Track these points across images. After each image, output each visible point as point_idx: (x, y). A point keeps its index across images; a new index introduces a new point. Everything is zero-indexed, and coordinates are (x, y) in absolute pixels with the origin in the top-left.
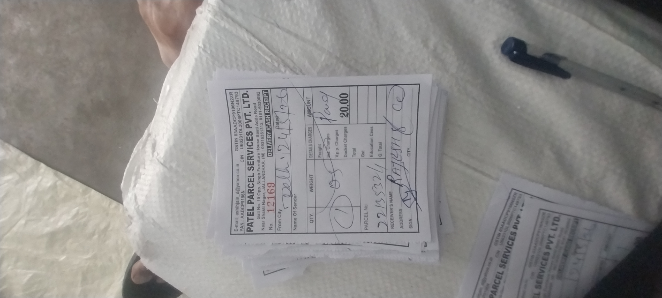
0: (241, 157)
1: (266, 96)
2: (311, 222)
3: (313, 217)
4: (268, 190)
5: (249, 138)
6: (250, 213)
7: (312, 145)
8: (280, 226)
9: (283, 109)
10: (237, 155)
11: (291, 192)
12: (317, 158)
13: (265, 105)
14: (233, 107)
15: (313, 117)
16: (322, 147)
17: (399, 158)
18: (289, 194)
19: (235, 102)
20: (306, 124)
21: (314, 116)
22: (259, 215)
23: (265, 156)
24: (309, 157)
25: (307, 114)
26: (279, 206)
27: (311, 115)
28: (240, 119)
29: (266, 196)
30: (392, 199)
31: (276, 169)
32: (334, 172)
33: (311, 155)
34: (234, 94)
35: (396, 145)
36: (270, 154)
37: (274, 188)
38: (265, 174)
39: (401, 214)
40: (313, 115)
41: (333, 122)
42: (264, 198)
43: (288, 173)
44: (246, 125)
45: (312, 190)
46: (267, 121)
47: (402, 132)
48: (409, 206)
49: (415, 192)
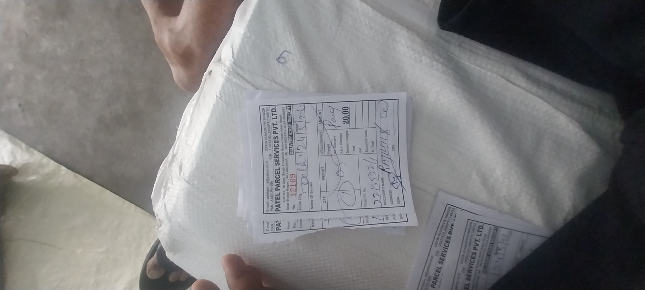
0: (270, 156)
1: (288, 110)
2: (324, 202)
3: (326, 198)
4: (291, 180)
5: (276, 141)
7: (323, 145)
10: (266, 154)
14: (264, 119)
16: (330, 147)
17: (387, 153)
18: (307, 182)
19: (266, 115)
21: (324, 123)
22: (284, 198)
24: (321, 154)
25: (319, 122)
27: (322, 123)
28: (269, 127)
29: (289, 184)
31: (296, 164)
33: (322, 153)
35: (384, 142)
36: (292, 153)
37: (295, 178)
38: (288, 167)
41: (338, 128)
42: (288, 186)
43: (305, 166)
44: (274, 132)
45: (324, 179)
46: (289, 128)
47: (389, 134)
49: (400, 177)
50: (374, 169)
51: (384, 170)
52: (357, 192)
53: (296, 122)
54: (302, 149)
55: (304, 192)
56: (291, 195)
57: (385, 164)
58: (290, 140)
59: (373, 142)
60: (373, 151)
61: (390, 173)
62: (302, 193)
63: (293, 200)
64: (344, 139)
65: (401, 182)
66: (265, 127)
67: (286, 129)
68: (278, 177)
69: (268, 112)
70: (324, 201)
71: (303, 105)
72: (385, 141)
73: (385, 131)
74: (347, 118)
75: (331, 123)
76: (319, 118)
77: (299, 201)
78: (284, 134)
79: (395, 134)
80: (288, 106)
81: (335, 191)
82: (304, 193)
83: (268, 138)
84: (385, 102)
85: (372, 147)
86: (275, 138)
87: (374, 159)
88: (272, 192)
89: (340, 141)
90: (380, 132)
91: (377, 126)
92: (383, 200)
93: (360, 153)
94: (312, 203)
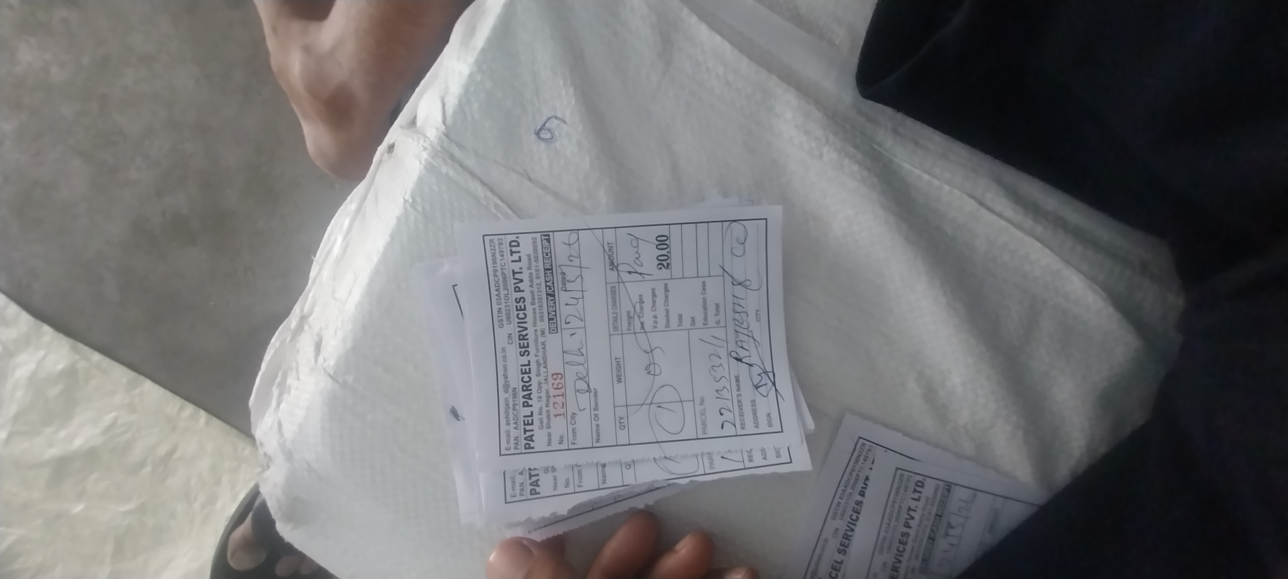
1: (545, 243)
2: (622, 428)
3: (625, 420)
4: (553, 384)
6: (528, 421)
7: (617, 313)
8: (575, 438)
9: (571, 261)
10: (502, 334)
11: (588, 386)
12: (625, 331)
13: (545, 256)
14: (494, 262)
15: (617, 270)
16: (632, 315)
17: (745, 326)
18: (586, 388)
19: (498, 254)
20: (608, 282)
22: (541, 422)
23: (546, 333)
24: (614, 331)
25: (608, 267)
26: (571, 408)
28: (505, 279)
30: (739, 386)
31: (564, 352)
32: (652, 351)
33: (615, 328)
34: (496, 243)
36: (554, 330)
37: (562, 381)
38: (548, 360)
39: (754, 407)
40: (617, 268)
41: (647, 277)
43: (582, 357)
44: (515, 288)
46: (547, 280)
47: (748, 287)
48: (765, 395)
50: (720, 358)
51: (739, 360)
52: (688, 406)
53: (562, 267)
54: (575, 323)
55: (582, 409)
56: (556, 416)
57: (742, 347)
58: (550, 303)
59: (717, 305)
60: (718, 322)
61: (752, 366)
62: (577, 411)
63: (559, 426)
64: (660, 300)
65: (774, 384)
66: (496, 278)
67: (541, 282)
68: (526, 379)
69: (502, 248)
70: (622, 426)
71: (576, 233)
72: (742, 303)
73: (742, 283)
74: (666, 258)
75: (634, 268)
76: (609, 258)
77: (570, 427)
78: (538, 292)
79: (761, 287)
80: (545, 235)
81: (643, 404)
82: (581, 411)
83: (503, 301)
84: (739, 223)
85: (716, 315)
86: (518, 301)
87: (719, 339)
88: (516, 410)
89: (651, 304)
90: (731, 284)
91: (725, 272)
92: (739, 420)
93: (693, 327)
94: (597, 431)
